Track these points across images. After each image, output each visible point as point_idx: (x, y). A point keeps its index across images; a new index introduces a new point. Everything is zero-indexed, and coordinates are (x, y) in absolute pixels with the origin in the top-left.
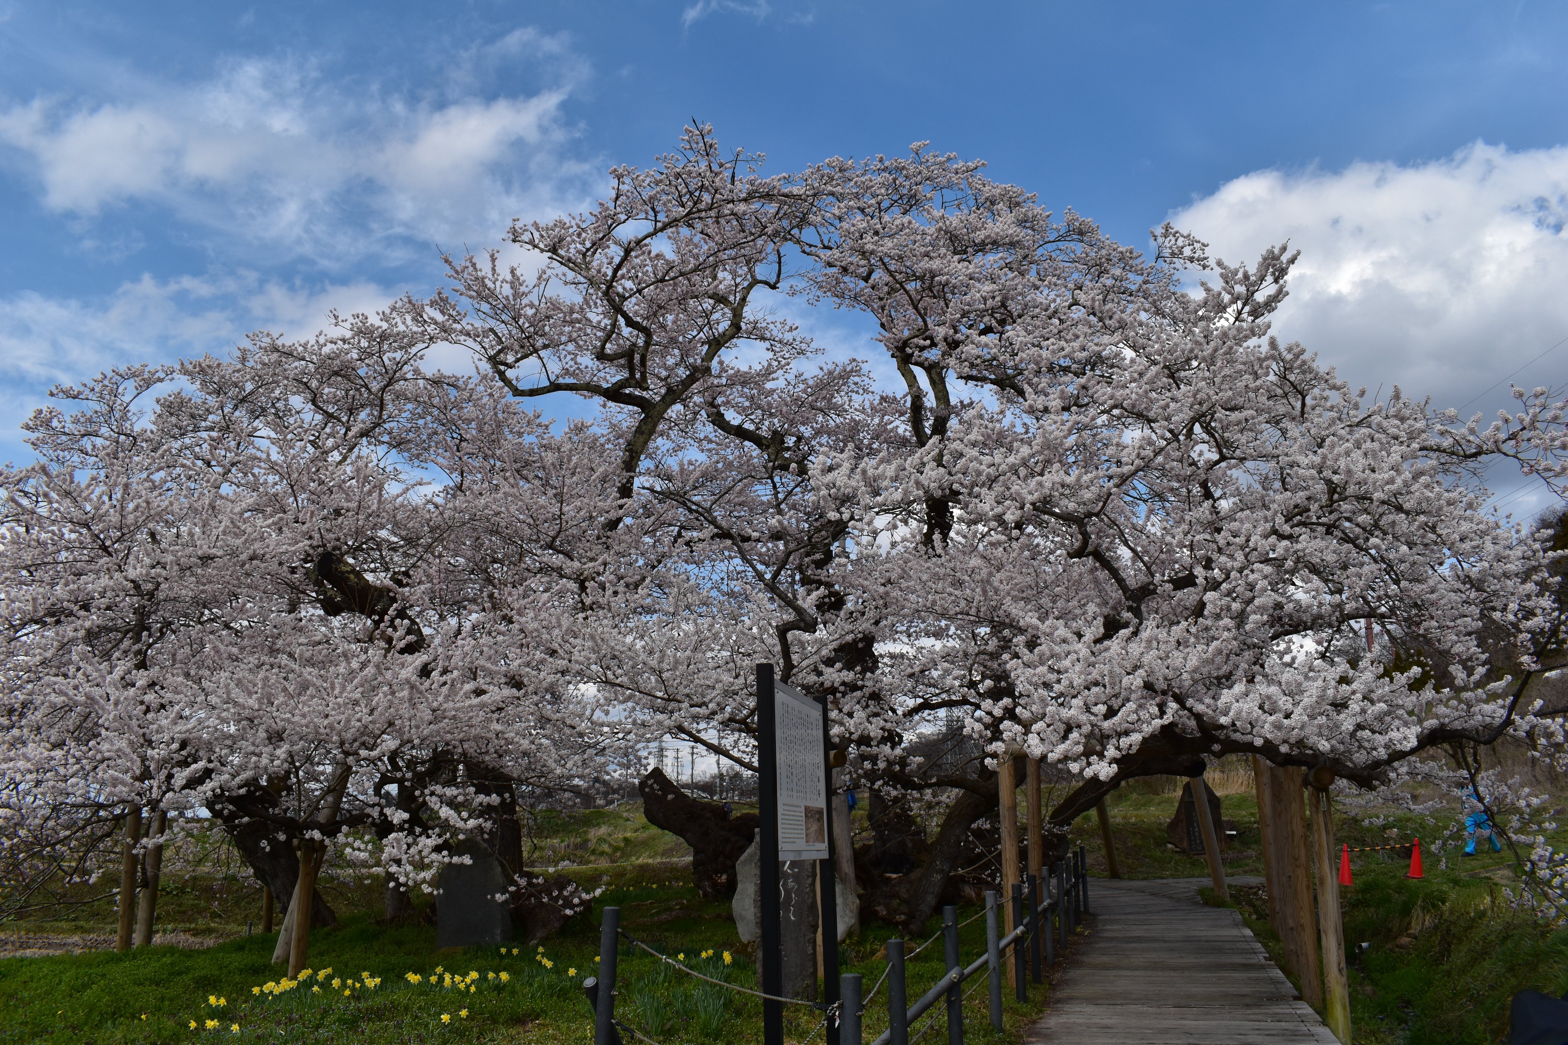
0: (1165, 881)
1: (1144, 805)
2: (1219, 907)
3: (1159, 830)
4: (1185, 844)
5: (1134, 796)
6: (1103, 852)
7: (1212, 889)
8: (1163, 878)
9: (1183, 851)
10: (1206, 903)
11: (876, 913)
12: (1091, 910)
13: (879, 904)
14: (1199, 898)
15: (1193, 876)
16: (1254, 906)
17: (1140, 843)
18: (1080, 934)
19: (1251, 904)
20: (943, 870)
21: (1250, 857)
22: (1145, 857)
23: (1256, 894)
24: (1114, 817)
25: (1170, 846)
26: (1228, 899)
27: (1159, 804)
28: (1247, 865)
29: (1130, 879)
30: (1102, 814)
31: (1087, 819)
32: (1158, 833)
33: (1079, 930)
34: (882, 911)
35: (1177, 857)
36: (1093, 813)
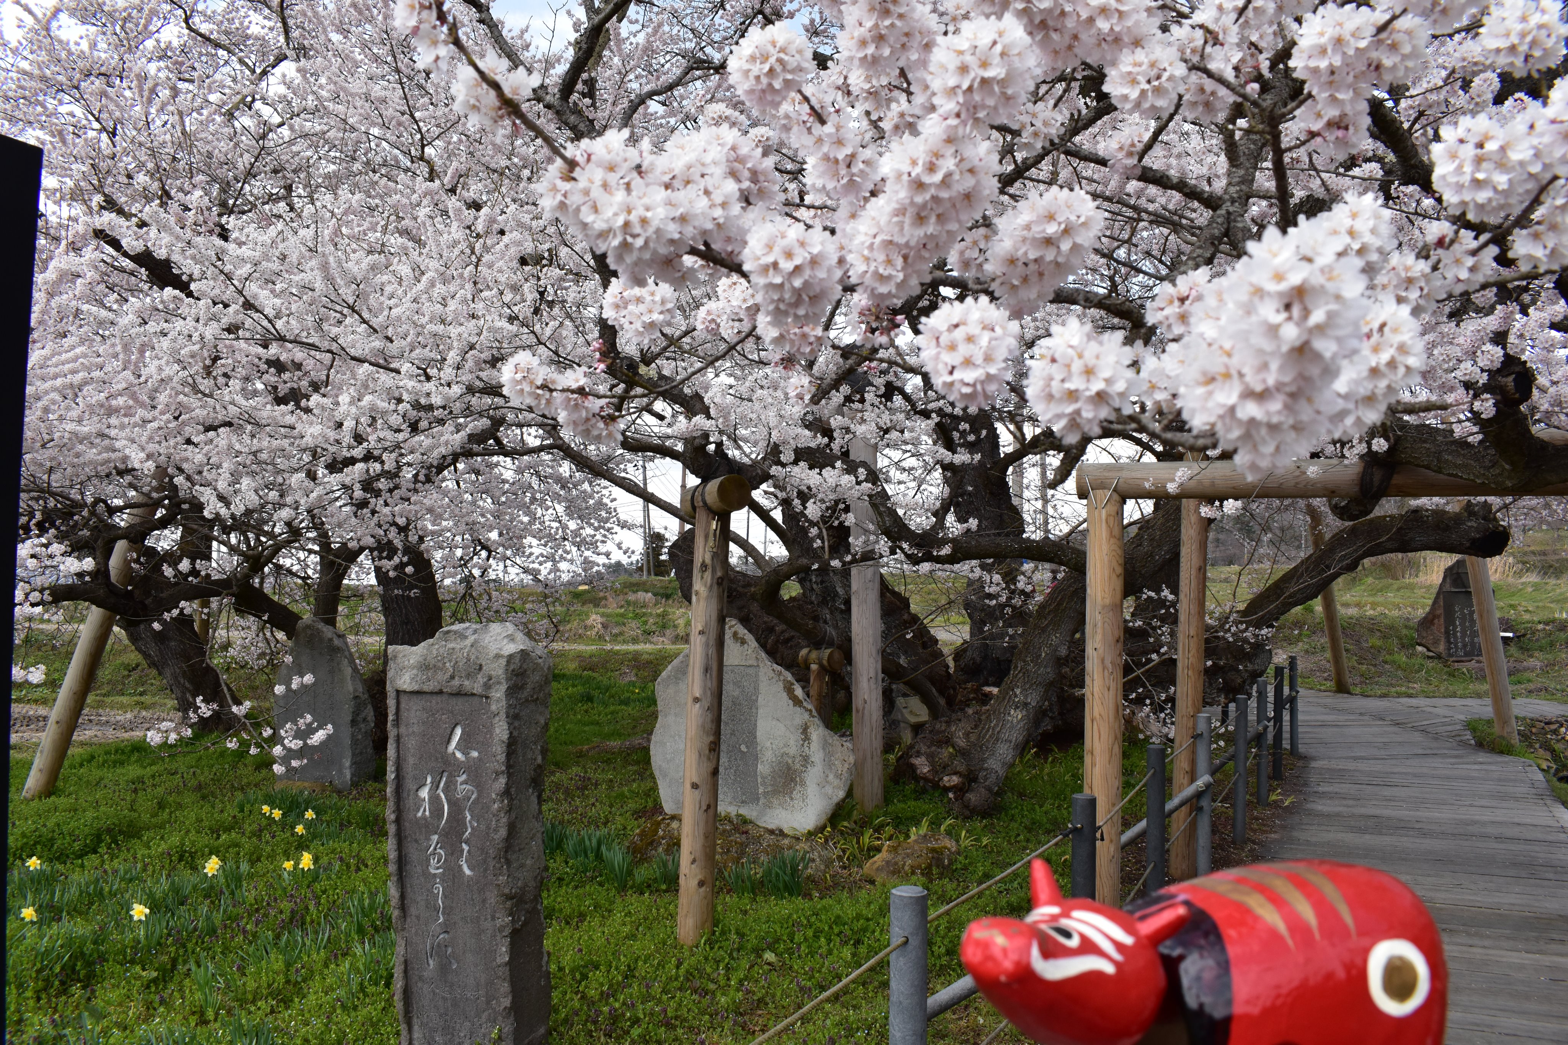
0: (1413, 702)
1: (1381, 590)
2: (1501, 752)
3: (1406, 627)
4: (1441, 648)
5: (1370, 580)
6: (1328, 655)
7: (1489, 722)
8: (1410, 696)
9: (1439, 657)
10: (1480, 745)
11: (913, 768)
12: (1302, 749)
13: (918, 754)
14: (1468, 736)
15: (1454, 695)
16: (1553, 751)
17: (1379, 643)
18: (1276, 805)
19: (1547, 747)
20: (1026, 704)
21: (1533, 670)
22: (1386, 662)
23: (1555, 732)
24: (1346, 605)
25: (1420, 648)
26: (1516, 740)
27: (1398, 590)
28: (1529, 681)
29: (1364, 695)
30: (1329, 605)
31: (1310, 610)
32: (1404, 632)
33: (1273, 797)
34: (922, 765)
35: (1430, 664)
36: (1318, 605)
